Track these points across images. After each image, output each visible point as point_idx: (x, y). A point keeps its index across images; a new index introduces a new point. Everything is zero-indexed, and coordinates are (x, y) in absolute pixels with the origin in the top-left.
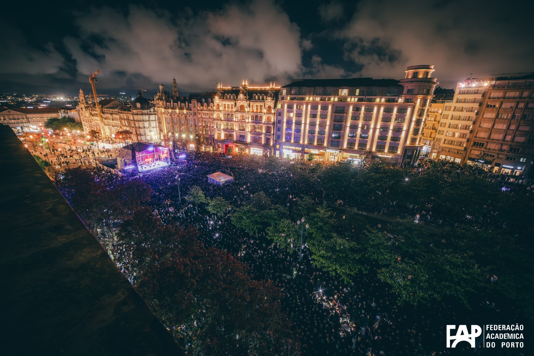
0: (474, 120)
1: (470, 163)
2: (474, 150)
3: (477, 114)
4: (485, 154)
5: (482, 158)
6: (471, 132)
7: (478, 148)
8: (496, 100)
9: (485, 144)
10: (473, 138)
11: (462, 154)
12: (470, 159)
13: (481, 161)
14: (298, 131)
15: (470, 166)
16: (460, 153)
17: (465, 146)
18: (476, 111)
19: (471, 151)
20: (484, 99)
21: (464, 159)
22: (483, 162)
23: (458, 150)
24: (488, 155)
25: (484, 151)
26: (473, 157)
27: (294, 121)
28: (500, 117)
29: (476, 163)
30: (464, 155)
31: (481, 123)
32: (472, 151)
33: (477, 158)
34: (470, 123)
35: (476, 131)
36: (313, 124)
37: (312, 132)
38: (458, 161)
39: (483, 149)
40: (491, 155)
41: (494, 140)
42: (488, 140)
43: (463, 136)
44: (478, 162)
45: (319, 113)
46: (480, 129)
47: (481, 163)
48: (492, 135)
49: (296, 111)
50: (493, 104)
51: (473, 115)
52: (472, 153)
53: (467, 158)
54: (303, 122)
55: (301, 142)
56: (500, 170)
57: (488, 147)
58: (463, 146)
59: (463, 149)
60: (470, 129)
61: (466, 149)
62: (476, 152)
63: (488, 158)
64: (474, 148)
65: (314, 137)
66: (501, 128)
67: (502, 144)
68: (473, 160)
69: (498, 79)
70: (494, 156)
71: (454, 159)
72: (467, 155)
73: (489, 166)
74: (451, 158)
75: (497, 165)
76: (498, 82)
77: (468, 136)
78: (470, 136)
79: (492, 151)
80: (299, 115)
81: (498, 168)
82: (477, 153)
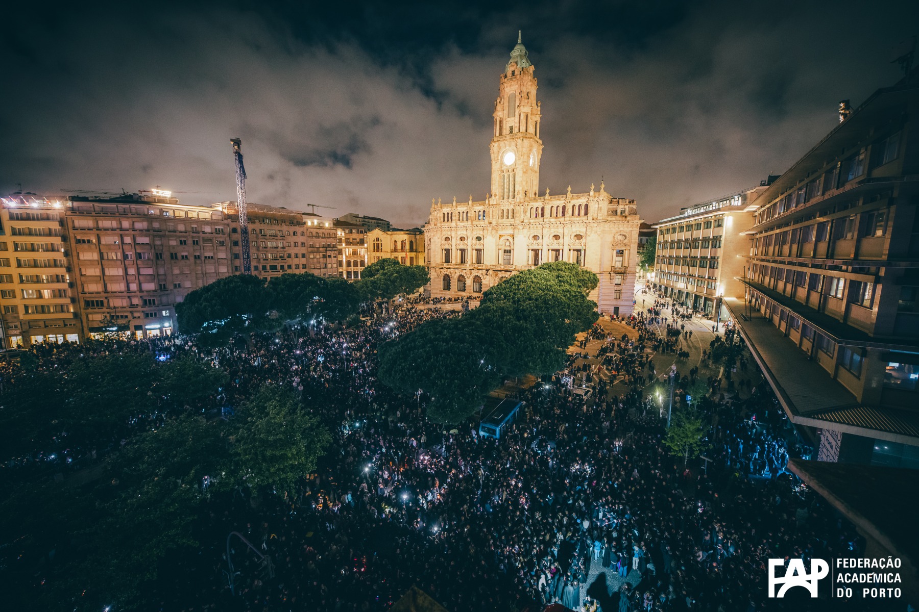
0: (66, 265)
1: (95, 336)
2: (91, 313)
3: (66, 254)
4: (112, 317)
5: (110, 324)
6: (71, 285)
7: (97, 310)
8: (86, 231)
9: (105, 301)
10: (80, 295)
11: (74, 325)
12: (93, 330)
13: (111, 329)
15: (97, 340)
16: (70, 325)
17: (72, 310)
18: (63, 250)
19: (87, 316)
20: (65, 229)
21: (82, 334)
22: (115, 329)
23: (64, 320)
24: (118, 317)
25: (108, 313)
26: (96, 325)
28: (105, 257)
29: (106, 334)
30: (79, 325)
31: (80, 270)
32: (90, 316)
33: (102, 325)
34: (61, 271)
35: (79, 282)
38: (73, 338)
39: (105, 310)
40: (122, 317)
41: (115, 292)
42: (106, 295)
43: (58, 294)
44: (107, 331)
46: (83, 279)
47: (112, 331)
48: (109, 285)
50: (86, 239)
51: (59, 256)
52: (90, 319)
53: (86, 329)
56: (145, 334)
57: (112, 305)
58: (68, 312)
59: (71, 316)
60: (68, 281)
61: (76, 315)
62: (97, 317)
63: (122, 322)
64: (90, 310)
66: (117, 274)
67: (129, 297)
68: (98, 330)
69: (73, 199)
70: (126, 317)
71: (64, 337)
72: (85, 324)
73: (128, 333)
74: (56, 337)
75: (138, 328)
76: (76, 204)
77: (69, 293)
78: (72, 292)
79: (119, 309)
81: (141, 332)
82: (99, 317)
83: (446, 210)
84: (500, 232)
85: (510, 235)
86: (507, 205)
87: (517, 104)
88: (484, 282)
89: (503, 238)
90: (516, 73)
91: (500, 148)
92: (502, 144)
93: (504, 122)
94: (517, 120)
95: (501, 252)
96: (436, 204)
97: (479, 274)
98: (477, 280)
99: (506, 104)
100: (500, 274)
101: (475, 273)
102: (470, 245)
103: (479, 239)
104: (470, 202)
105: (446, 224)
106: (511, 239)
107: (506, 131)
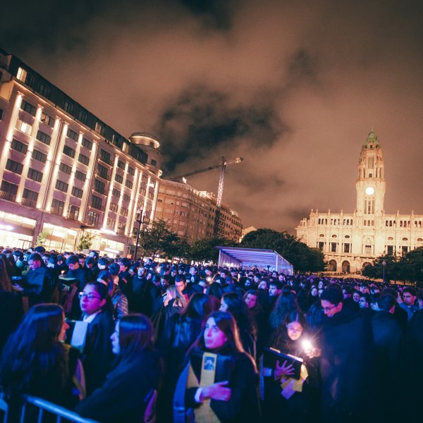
14: (35, 174)
27: (31, 148)
36: (65, 168)
37: (62, 185)
45: (78, 151)
49: (40, 125)
54: (50, 157)
55: (39, 206)
65: (64, 197)
80: (44, 136)
83: (322, 217)
84: (364, 234)
85: (371, 236)
86: (369, 217)
87: (375, 162)
88: (351, 265)
89: (365, 238)
90: (373, 146)
91: (364, 184)
92: (366, 182)
93: (366, 171)
94: (375, 170)
95: (364, 246)
96: (315, 212)
97: (348, 259)
98: (346, 264)
99: (367, 162)
100: (365, 261)
101: (344, 259)
102: (341, 240)
103: (347, 237)
104: (342, 214)
105: (321, 226)
106: (371, 238)
107: (367, 176)
